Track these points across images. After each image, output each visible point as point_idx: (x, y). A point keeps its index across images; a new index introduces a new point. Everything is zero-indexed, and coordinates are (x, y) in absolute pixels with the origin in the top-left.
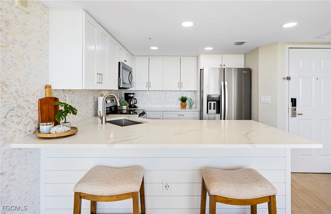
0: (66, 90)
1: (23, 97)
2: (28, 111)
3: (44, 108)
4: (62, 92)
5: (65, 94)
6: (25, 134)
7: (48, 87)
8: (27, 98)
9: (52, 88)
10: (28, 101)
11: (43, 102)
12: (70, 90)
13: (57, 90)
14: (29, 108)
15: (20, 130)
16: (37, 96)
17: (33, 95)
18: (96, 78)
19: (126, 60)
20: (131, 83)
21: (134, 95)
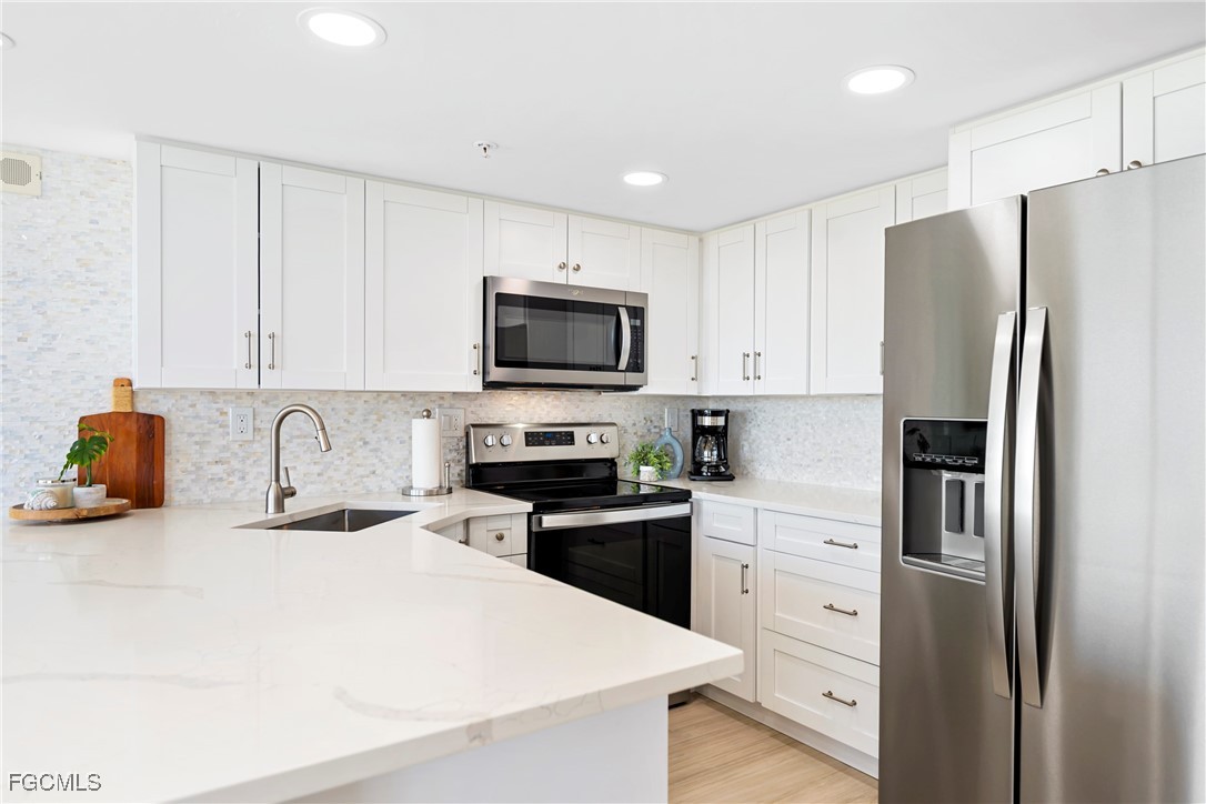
0: (227, 392)
4: (201, 397)
5: (221, 404)
7: (124, 383)
9: (138, 386)
10: (35, 420)
12: (249, 394)
13: (173, 390)
17: (59, 404)
19: (572, 265)
20: (623, 363)
21: (721, 421)
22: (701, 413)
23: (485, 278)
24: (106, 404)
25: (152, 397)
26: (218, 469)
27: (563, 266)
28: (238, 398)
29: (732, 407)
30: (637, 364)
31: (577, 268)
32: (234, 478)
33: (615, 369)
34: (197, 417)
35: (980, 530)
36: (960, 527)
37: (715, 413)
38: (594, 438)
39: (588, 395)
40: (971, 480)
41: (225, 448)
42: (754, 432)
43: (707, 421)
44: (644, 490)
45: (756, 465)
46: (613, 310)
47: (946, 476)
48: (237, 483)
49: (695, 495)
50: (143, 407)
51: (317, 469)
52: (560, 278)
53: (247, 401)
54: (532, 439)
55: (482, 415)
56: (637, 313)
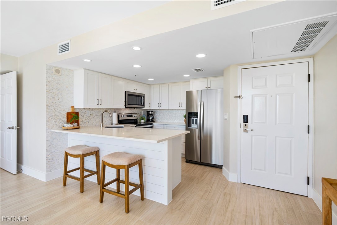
0: (86, 108)
1: (58, 111)
2: (60, 117)
3: (69, 116)
4: (83, 109)
5: (86, 111)
6: (59, 127)
7: (73, 107)
8: (60, 112)
9: (75, 108)
10: (60, 113)
11: (68, 114)
12: (90, 109)
13: (79, 108)
14: (61, 116)
15: (56, 125)
16: (66, 111)
17: (64, 110)
18: (96, 102)
19: (136, 89)
20: (142, 104)
21: (152, 113)
22: (149, 112)
23: (126, 91)
24: (70, 110)
25: (76, 109)
26: (85, 121)
27: (135, 90)
28: (88, 109)
29: (153, 111)
30: (144, 105)
31: (136, 90)
32: (87, 123)
33: (141, 105)
34: (82, 112)
35: (196, 123)
36: (193, 123)
37: (152, 112)
38: (135, 116)
39: (133, 109)
40: (195, 119)
41: (86, 118)
42: (156, 114)
43: (150, 113)
44: (142, 123)
45: (156, 119)
46: (141, 96)
47: (192, 118)
48: (88, 123)
49: (153, 123)
50: (75, 111)
51: (98, 121)
52: (134, 91)
53: (89, 110)
54: (128, 116)
55: (120, 112)
56: (144, 97)
